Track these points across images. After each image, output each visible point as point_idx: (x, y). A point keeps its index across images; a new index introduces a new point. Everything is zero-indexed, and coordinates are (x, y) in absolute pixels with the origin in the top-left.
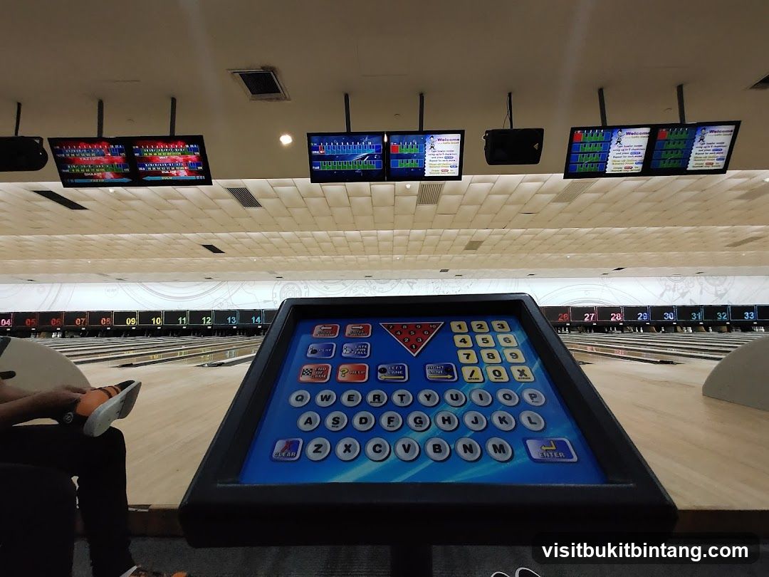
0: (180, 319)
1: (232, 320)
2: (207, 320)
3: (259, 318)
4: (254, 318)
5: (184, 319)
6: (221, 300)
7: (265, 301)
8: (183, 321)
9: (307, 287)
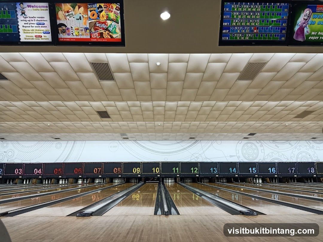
0: (174, 169)
1: (214, 170)
2: (194, 170)
3: (235, 169)
4: (231, 169)
5: (177, 169)
6: (197, 155)
7: (231, 156)
8: (176, 171)
9: (262, 146)
